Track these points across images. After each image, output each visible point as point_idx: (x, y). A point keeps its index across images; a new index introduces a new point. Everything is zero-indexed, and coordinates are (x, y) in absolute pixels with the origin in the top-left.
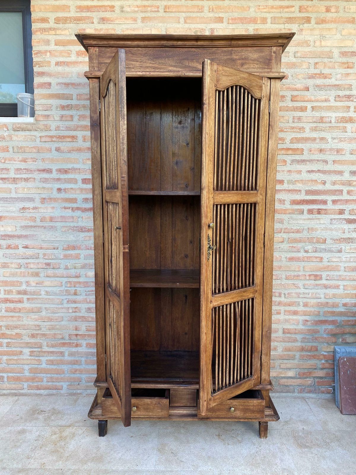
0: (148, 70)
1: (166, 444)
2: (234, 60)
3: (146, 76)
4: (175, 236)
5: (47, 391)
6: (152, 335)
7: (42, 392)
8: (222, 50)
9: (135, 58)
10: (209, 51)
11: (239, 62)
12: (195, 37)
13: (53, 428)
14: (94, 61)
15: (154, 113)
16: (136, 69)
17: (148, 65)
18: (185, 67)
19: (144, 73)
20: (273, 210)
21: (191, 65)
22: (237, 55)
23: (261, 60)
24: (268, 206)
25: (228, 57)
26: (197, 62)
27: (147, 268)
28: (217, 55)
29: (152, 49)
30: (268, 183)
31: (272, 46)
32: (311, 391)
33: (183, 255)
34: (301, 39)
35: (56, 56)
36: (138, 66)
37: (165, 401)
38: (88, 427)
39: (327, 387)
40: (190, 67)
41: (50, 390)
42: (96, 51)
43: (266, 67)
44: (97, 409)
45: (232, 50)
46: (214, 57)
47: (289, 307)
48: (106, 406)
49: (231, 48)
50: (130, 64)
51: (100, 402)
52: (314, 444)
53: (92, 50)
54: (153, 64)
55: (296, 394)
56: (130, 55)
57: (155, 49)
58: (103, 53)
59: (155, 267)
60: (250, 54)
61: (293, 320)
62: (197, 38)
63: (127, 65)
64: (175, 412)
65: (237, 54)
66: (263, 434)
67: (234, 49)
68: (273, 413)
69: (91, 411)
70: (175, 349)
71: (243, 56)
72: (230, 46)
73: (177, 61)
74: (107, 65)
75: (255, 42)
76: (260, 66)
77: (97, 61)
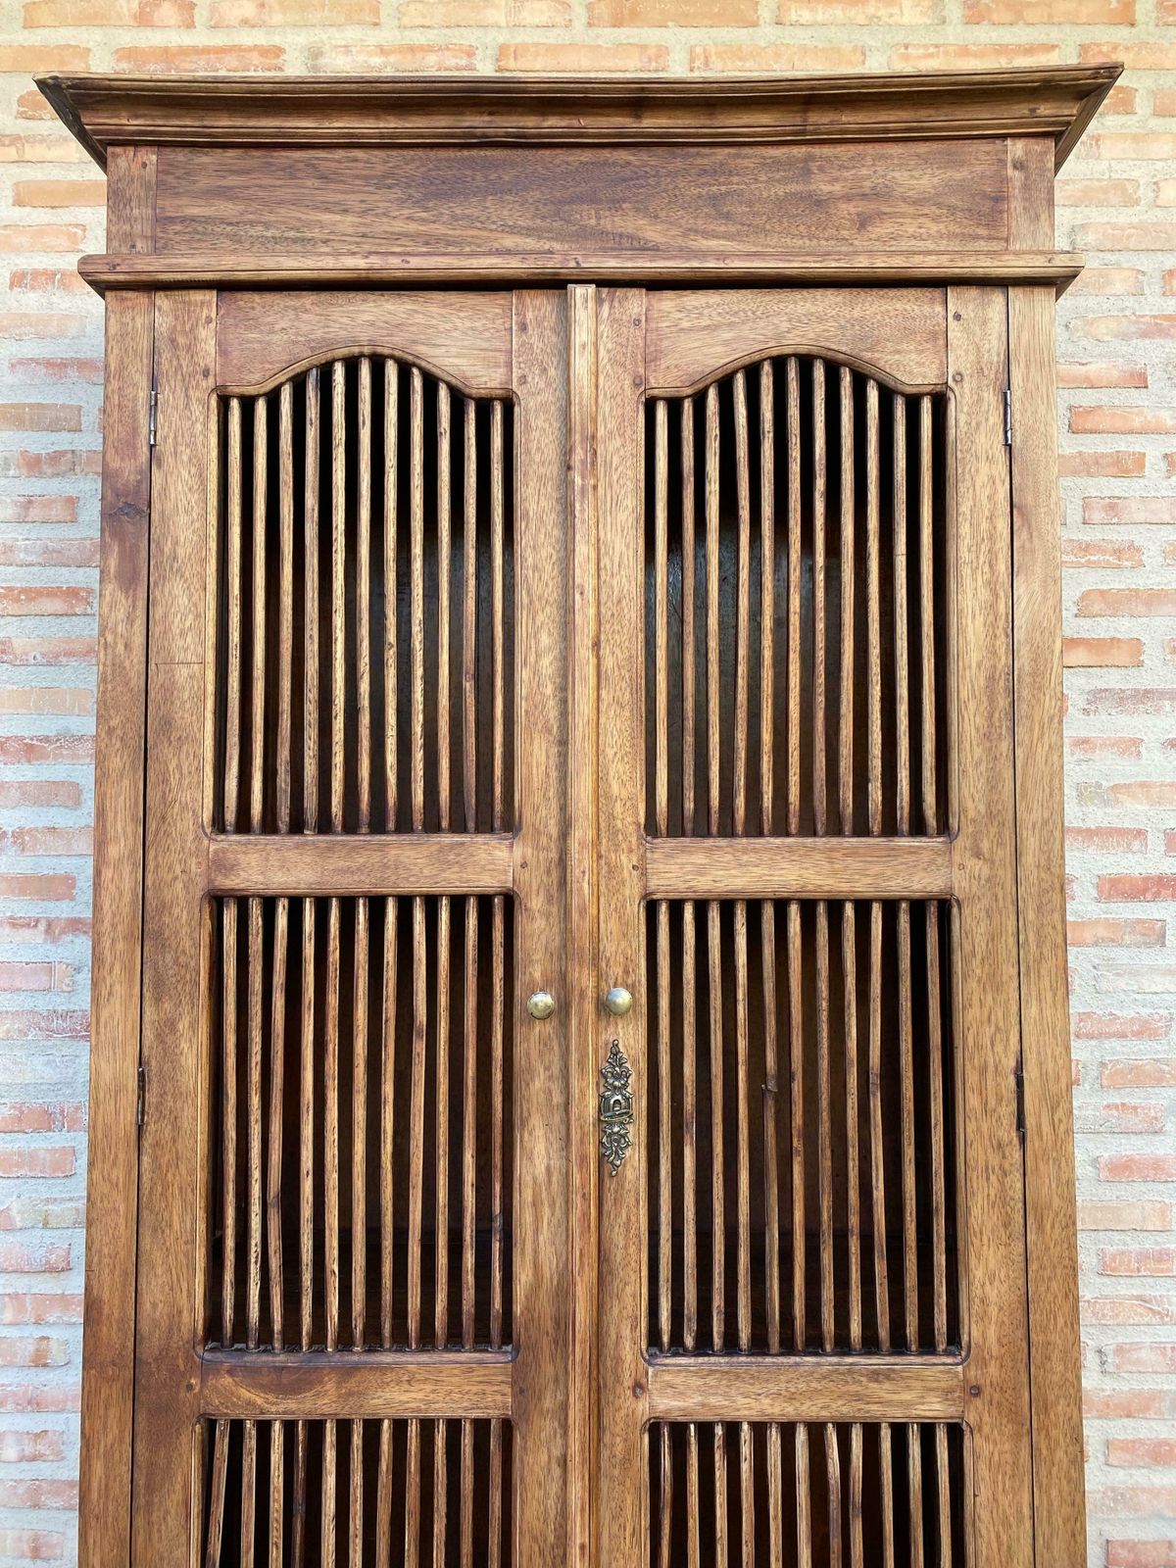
0: (396, 249)
2: (819, 203)
3: (386, 278)
8: (764, 158)
9: (339, 197)
10: (699, 161)
11: (848, 209)
12: (631, 91)
14: (136, 212)
16: (337, 244)
17: (399, 226)
18: (583, 235)
20: (1060, 940)
21: (609, 228)
22: (836, 180)
23: (953, 201)
24: (1031, 916)
25: (793, 188)
26: (638, 210)
28: (735, 179)
29: (420, 153)
30: (1024, 796)
31: (1007, 136)
34: (1096, 176)
35: (15, 249)
36: (350, 230)
40: (604, 232)
42: (144, 165)
43: (983, 230)
45: (811, 158)
46: (723, 188)
47: (1125, 1420)
49: (804, 149)
50: (309, 225)
53: (124, 159)
54: (423, 221)
56: (309, 183)
57: (432, 154)
58: (179, 172)
60: (897, 175)
61: (1154, 1492)
62: (639, 99)
63: (298, 230)
65: (836, 173)
67: (817, 150)
71: (867, 184)
72: (801, 137)
73: (543, 210)
74: (199, 230)
75: (922, 114)
76: (951, 228)
77: (150, 211)
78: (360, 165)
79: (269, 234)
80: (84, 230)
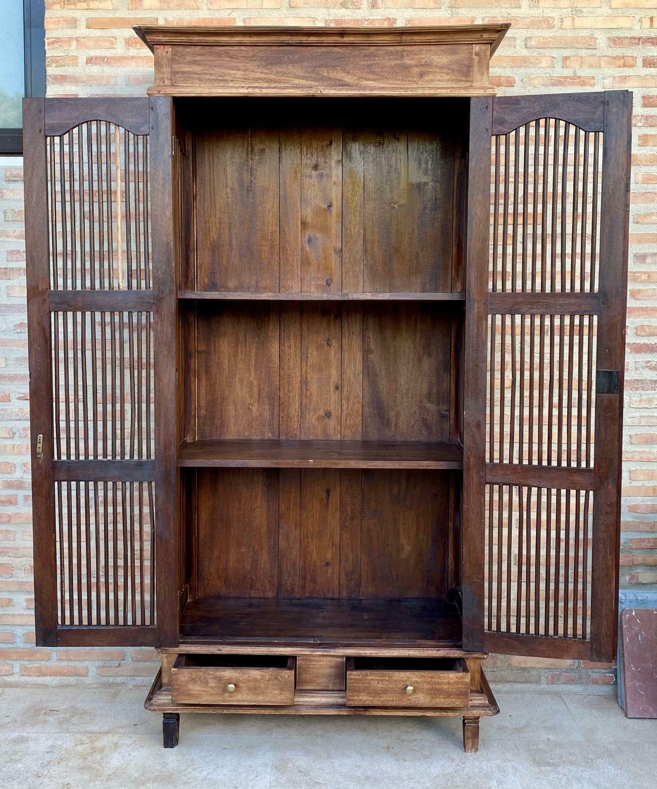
0: (257, 85)
1: (288, 759)
2: (406, 68)
3: (254, 95)
4: (306, 376)
5: (58, 678)
6: (262, 566)
7: (47, 680)
9: (236, 64)
10: (364, 51)
11: (416, 70)
12: (339, 30)
13: (78, 735)
14: (165, 70)
15: (267, 150)
16: (236, 82)
17: (258, 75)
18: (323, 79)
19: (251, 91)
21: (332, 76)
22: (412, 59)
23: (453, 67)
25: (397, 62)
26: (342, 70)
27: (254, 438)
28: (376, 59)
29: (265, 48)
31: (473, 44)
32: (573, 680)
33: (322, 413)
35: (88, 48)
36: (241, 77)
37: (287, 675)
38: (142, 734)
39: (603, 671)
40: (330, 78)
41: (64, 676)
42: (167, 52)
43: (464, 79)
45: (404, 50)
46: (372, 62)
48: (179, 683)
49: (401, 47)
50: (226, 75)
51: (167, 682)
52: (564, 761)
53: (160, 50)
54: (266, 73)
55: (543, 686)
56: (226, 59)
57: (269, 48)
58: (180, 55)
59: (269, 436)
60: (434, 57)
62: (342, 33)
63: (222, 76)
64: (305, 699)
65: (412, 56)
66: (471, 743)
67: (406, 48)
70: (307, 595)
71: (423, 61)
72: (400, 44)
73: (309, 69)
74: (187, 76)
75: (442, 37)
76: (453, 77)
77: (170, 69)
78: (244, 52)
79: (212, 78)
80: (116, 39)
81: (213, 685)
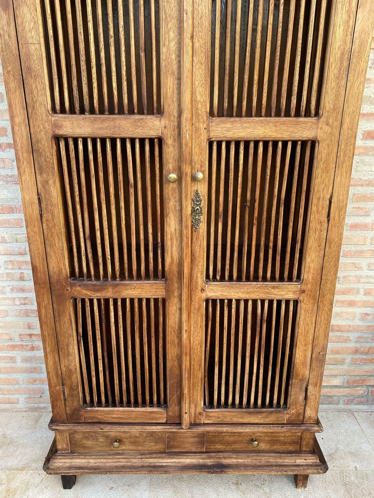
32: (362, 403)
44: (57, 459)
47: (343, 296)
48: (75, 440)
51: (61, 448)
55: (341, 406)
61: (347, 313)
68: (318, 461)
69: (48, 460)
81: (102, 440)
